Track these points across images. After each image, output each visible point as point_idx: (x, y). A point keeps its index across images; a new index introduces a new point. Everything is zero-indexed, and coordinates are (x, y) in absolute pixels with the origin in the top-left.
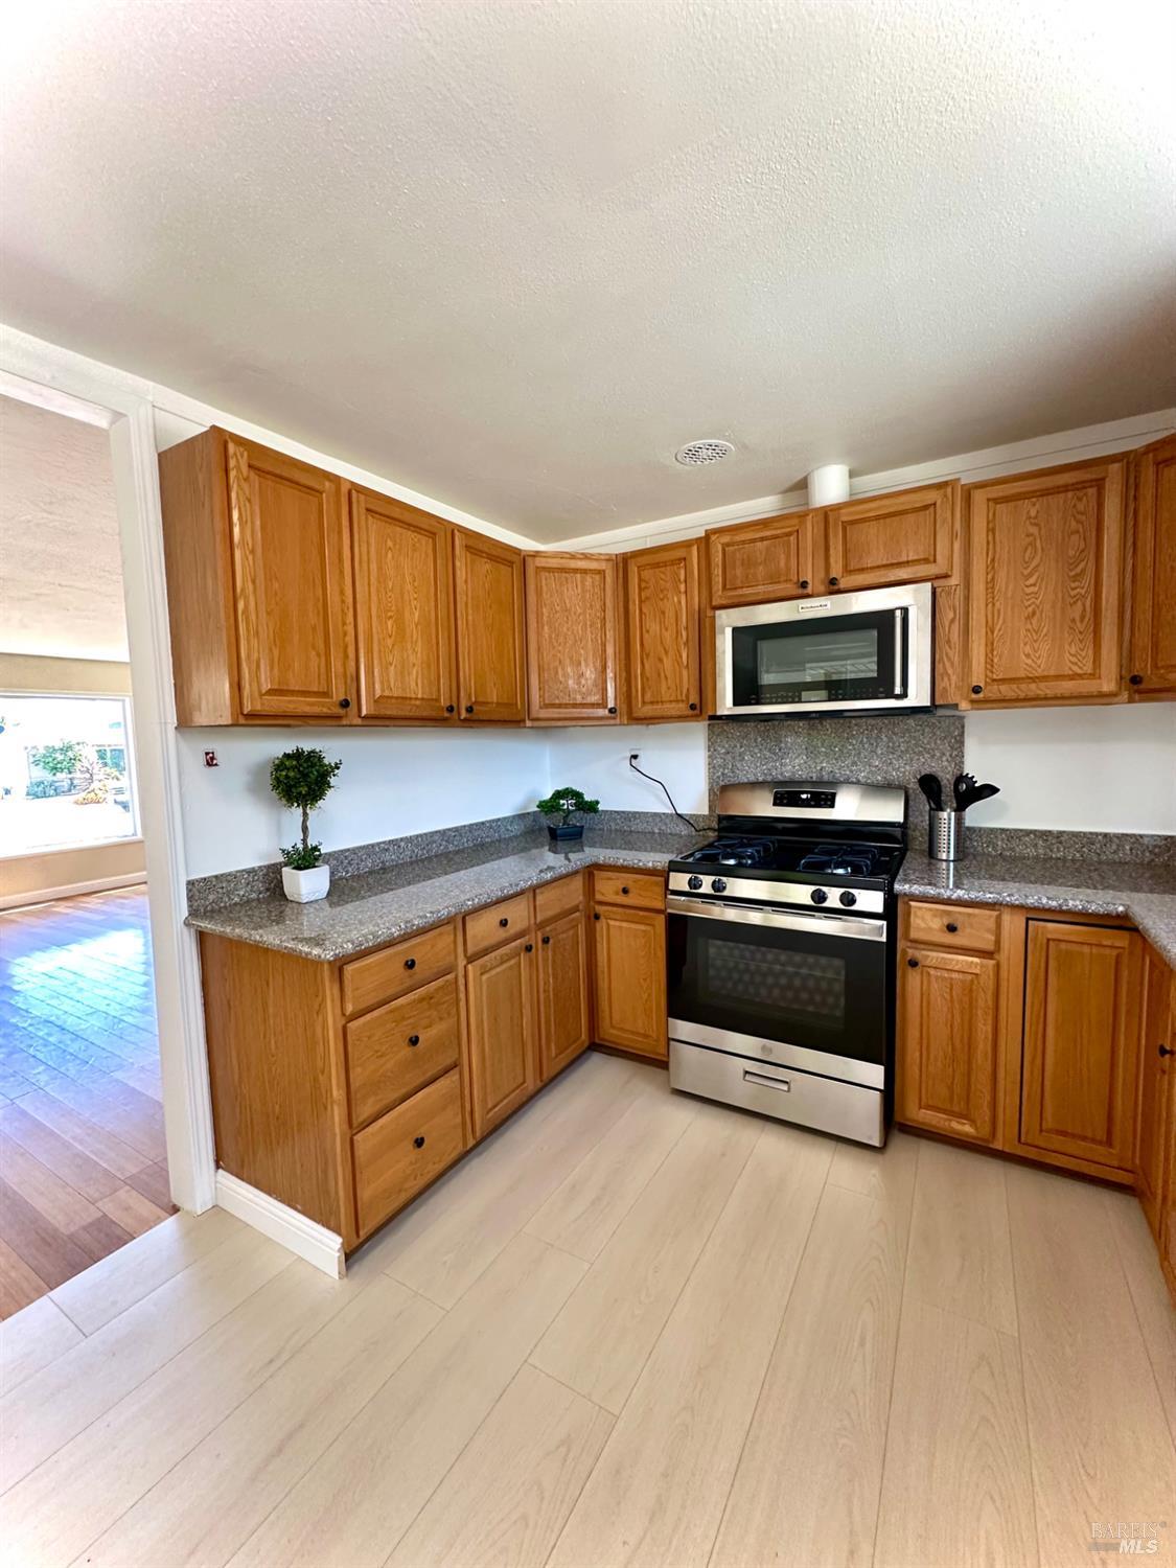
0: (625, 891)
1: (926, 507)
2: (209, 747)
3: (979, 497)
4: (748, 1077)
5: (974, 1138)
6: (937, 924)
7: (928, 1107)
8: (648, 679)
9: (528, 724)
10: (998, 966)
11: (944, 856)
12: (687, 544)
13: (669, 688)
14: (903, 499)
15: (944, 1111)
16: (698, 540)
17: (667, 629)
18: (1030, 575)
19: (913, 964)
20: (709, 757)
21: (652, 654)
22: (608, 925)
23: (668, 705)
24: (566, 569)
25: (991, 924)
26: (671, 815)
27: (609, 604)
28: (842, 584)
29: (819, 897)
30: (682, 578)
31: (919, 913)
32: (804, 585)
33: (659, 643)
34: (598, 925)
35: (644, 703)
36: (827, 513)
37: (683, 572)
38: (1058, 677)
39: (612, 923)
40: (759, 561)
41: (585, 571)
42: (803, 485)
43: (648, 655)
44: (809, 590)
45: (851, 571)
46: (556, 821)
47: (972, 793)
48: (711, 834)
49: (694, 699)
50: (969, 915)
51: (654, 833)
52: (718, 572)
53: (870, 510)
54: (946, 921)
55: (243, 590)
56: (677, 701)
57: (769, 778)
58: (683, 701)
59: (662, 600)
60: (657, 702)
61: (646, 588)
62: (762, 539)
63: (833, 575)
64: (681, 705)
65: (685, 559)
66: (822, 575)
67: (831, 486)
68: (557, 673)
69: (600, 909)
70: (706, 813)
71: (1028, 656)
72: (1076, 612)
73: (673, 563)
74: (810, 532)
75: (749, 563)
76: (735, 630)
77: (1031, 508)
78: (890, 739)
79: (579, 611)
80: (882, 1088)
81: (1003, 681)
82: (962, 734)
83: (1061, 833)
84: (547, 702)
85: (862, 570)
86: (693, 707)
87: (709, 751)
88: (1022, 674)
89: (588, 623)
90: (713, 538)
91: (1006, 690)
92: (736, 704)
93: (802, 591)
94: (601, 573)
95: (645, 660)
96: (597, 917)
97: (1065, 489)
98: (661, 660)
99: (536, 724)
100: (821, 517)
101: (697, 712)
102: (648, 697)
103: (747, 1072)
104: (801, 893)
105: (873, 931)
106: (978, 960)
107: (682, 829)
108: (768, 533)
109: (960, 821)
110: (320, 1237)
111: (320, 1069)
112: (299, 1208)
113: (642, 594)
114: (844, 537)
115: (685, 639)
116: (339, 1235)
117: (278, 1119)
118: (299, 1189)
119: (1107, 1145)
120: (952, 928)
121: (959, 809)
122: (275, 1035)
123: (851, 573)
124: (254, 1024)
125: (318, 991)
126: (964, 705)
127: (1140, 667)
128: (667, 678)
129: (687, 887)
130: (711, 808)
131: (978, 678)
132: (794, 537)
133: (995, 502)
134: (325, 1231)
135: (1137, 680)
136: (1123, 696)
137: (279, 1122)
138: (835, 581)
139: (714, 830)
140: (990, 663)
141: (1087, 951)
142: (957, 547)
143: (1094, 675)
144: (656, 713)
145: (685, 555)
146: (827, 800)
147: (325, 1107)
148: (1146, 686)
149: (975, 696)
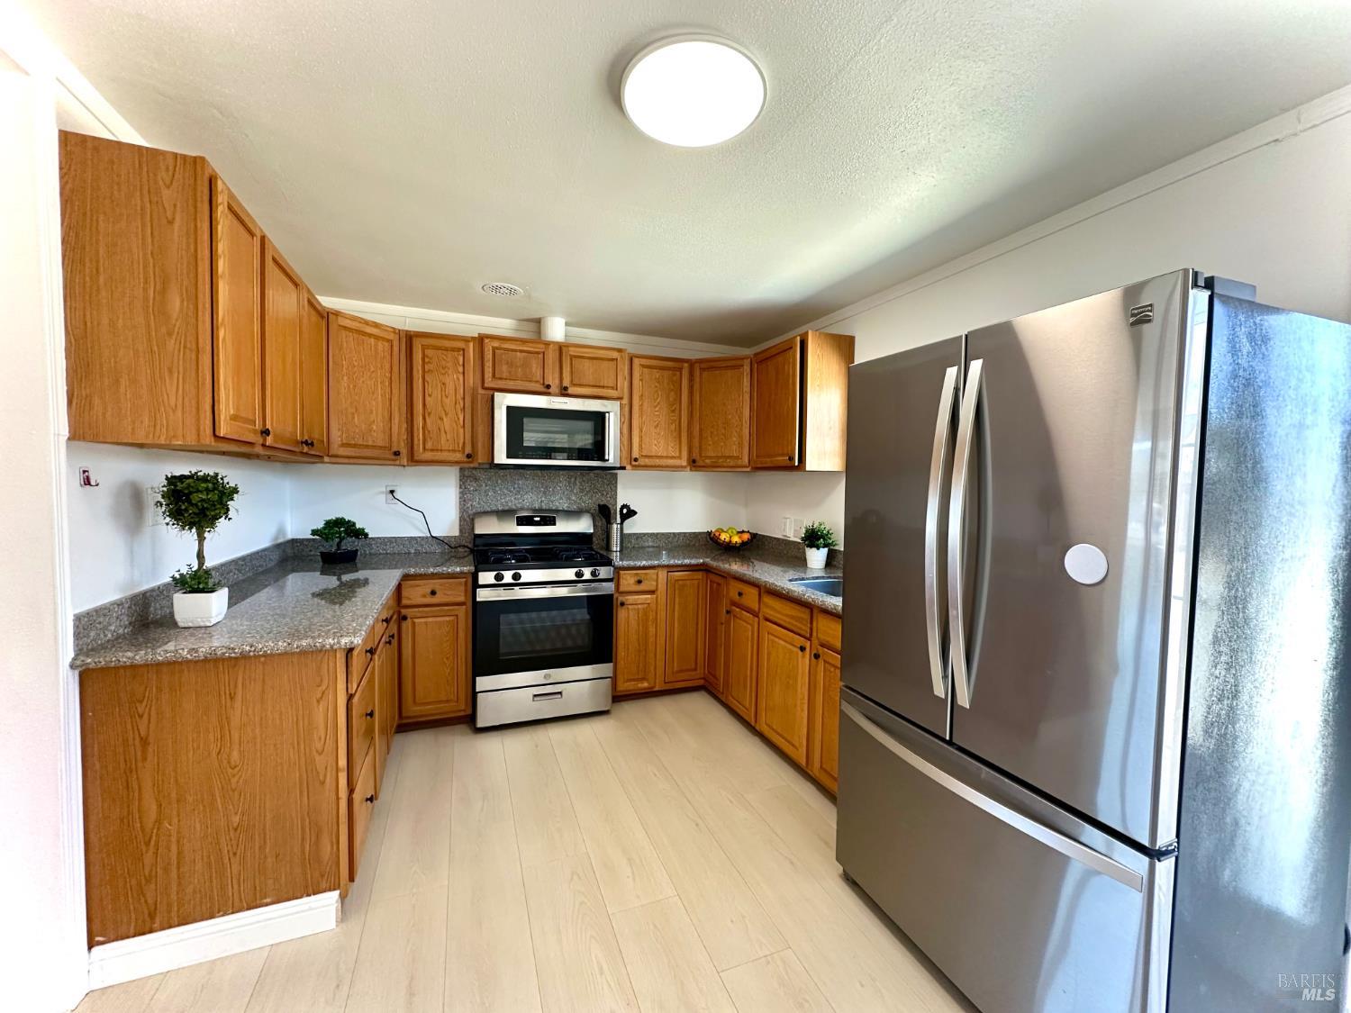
0: (433, 593)
1: (612, 360)
2: (85, 465)
3: (636, 362)
4: (536, 699)
5: (649, 688)
6: (632, 581)
7: (628, 682)
8: (429, 432)
9: (326, 459)
10: (657, 597)
11: (615, 549)
12: (466, 340)
13: (447, 441)
14: (602, 352)
15: (634, 680)
16: (473, 338)
17: (447, 397)
18: (655, 407)
19: (622, 605)
20: (460, 493)
21: (432, 415)
22: (414, 623)
23: (445, 454)
24: (363, 330)
25: (655, 577)
26: (427, 538)
27: (396, 369)
28: (571, 391)
29: (579, 574)
30: (461, 363)
31: (624, 577)
32: (548, 387)
33: (440, 405)
34: (406, 625)
35: (424, 448)
36: (561, 348)
37: (461, 359)
38: (667, 457)
39: (416, 620)
40: (519, 365)
41: (377, 338)
42: (538, 322)
43: (429, 414)
44: (551, 391)
46: (331, 547)
47: (629, 513)
48: (460, 550)
49: (469, 450)
50: (646, 574)
51: (409, 553)
52: (488, 365)
53: (585, 353)
54: (637, 578)
55: (223, 320)
56: (454, 451)
57: (506, 508)
58: (459, 451)
59: (443, 374)
60: (437, 450)
61: (429, 362)
62: (521, 351)
63: (565, 384)
64: (458, 454)
65: (464, 350)
66: (557, 383)
67: (556, 330)
68: (353, 418)
69: (404, 611)
70: (457, 534)
71: (655, 445)
72: (673, 427)
73: (453, 350)
74: (552, 356)
75: (510, 364)
76: (508, 407)
77: (657, 374)
79: (372, 369)
80: (611, 675)
81: (646, 456)
82: (616, 483)
83: (658, 534)
84: (344, 442)
85: (580, 385)
86: (469, 456)
87: (460, 488)
88: (653, 454)
89: (379, 380)
90: (486, 341)
91: (647, 461)
92: (508, 457)
93: (546, 391)
94: (388, 341)
95: (427, 417)
96: (405, 618)
97: (668, 369)
98: (441, 419)
99: (334, 460)
100: (557, 347)
101: (471, 460)
102: (429, 445)
103: (535, 696)
104: (569, 574)
105: (608, 588)
106: (649, 596)
107: (437, 549)
108: (525, 349)
109: (622, 529)
110: (307, 907)
111: (317, 751)
112: (268, 900)
113: (426, 366)
114: (571, 364)
115: (462, 406)
116: (334, 890)
117: (236, 830)
118: (270, 882)
119: (695, 669)
120: (640, 582)
121: (622, 523)
122: (240, 745)
123: (575, 385)
124: (198, 748)
125: (322, 681)
126: (628, 467)
127: (696, 455)
128: (446, 433)
129: (493, 581)
130: (461, 531)
131: (635, 454)
132: (541, 356)
133: (643, 366)
134: (313, 898)
135: (694, 461)
136: (688, 468)
137: (239, 832)
138: (566, 388)
139: (464, 546)
140: (640, 446)
141: (688, 582)
142: (626, 384)
143: (680, 457)
144: (436, 458)
145: (464, 347)
146: (550, 521)
147: (323, 783)
148: (697, 464)
149: (635, 463)
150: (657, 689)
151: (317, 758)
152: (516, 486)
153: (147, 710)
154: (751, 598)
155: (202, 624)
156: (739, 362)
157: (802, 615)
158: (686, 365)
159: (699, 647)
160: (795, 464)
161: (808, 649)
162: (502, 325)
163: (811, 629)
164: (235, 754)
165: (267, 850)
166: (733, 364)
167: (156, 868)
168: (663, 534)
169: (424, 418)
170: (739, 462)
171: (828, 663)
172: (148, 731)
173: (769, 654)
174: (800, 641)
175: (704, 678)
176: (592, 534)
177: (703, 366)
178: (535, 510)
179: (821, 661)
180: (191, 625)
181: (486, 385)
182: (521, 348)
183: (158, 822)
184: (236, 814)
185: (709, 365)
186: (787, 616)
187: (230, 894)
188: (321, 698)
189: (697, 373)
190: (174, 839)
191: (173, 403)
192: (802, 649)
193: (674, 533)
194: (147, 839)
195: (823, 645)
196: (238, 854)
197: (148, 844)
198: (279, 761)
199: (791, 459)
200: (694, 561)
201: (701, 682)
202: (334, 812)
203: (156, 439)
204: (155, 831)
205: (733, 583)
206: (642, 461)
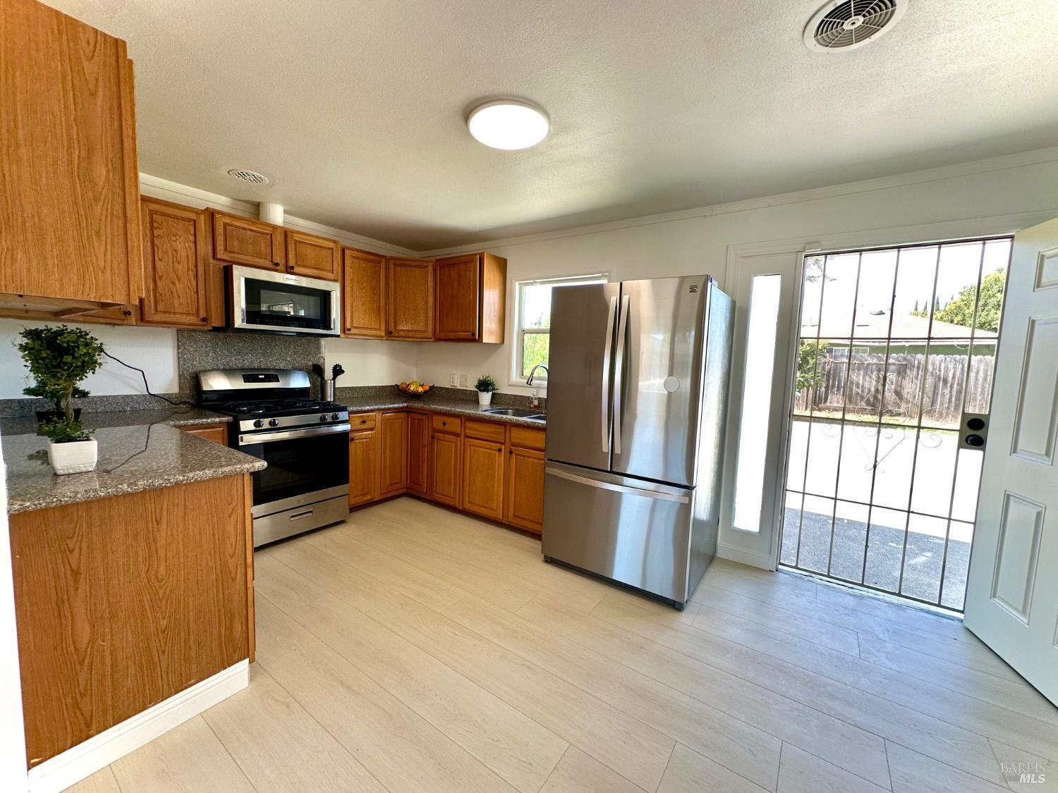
1: (329, 249)
3: (347, 252)
4: (292, 519)
5: (371, 500)
6: (358, 422)
7: (356, 496)
8: (161, 294)
10: (375, 432)
12: (197, 212)
13: (181, 304)
14: (321, 241)
15: (361, 495)
16: (203, 211)
17: (179, 263)
18: (363, 289)
19: (353, 439)
20: (178, 354)
21: (164, 277)
23: (178, 316)
25: (374, 418)
26: (144, 395)
28: (297, 270)
29: (324, 418)
30: (192, 232)
31: (353, 419)
32: (277, 264)
33: (170, 270)
35: (156, 310)
36: (286, 232)
37: (192, 229)
38: (371, 329)
40: (249, 242)
42: (257, 207)
43: (160, 278)
44: (278, 268)
47: (340, 371)
48: (182, 405)
49: (204, 314)
50: (368, 416)
51: (125, 411)
52: (220, 238)
53: (307, 239)
54: (363, 420)
56: (188, 314)
57: (227, 367)
58: (193, 314)
59: (176, 241)
60: (171, 313)
61: (158, 228)
62: (251, 230)
63: (291, 264)
64: (191, 317)
65: (195, 221)
67: (277, 215)
70: (175, 390)
71: (363, 319)
72: (374, 306)
73: (183, 219)
74: (279, 239)
75: (241, 240)
76: (246, 279)
77: (363, 264)
78: (295, 348)
80: (347, 493)
81: (357, 327)
83: (356, 387)
85: (304, 266)
86: (204, 320)
87: (178, 349)
88: (361, 326)
90: (217, 215)
91: (357, 331)
92: (248, 322)
93: (275, 267)
95: (158, 281)
97: (371, 261)
98: (173, 283)
100: (283, 232)
101: (205, 323)
102: (161, 307)
103: (291, 517)
106: (370, 432)
107: (157, 406)
108: (255, 229)
109: (334, 383)
110: (226, 677)
111: (230, 555)
112: (193, 681)
113: (155, 231)
114: (296, 249)
115: (195, 273)
116: (244, 659)
117: (164, 632)
118: (194, 667)
119: (401, 482)
120: (364, 422)
121: (334, 379)
122: (166, 561)
123: (299, 266)
124: (128, 570)
125: (232, 500)
126: (342, 335)
127: (392, 329)
128: (179, 297)
129: (253, 428)
130: (180, 388)
131: (348, 326)
132: (268, 237)
133: (354, 257)
134: (229, 669)
135: (391, 333)
136: (385, 338)
137: (166, 632)
138: (292, 268)
139: (185, 403)
140: (352, 320)
141: (396, 421)
142: (340, 269)
143: (379, 329)
144: (168, 320)
145: (195, 218)
146: (274, 378)
147: (234, 579)
148: (393, 335)
149: (348, 332)
150: (375, 500)
151: (230, 561)
152: (236, 348)
153: (78, 543)
154: (454, 425)
155: (84, 470)
156: (425, 264)
157: (499, 430)
158: (383, 260)
159: (403, 469)
160: (474, 338)
161: (503, 450)
162: (219, 201)
163: (505, 437)
164: (162, 568)
165: (192, 642)
166: (421, 265)
167: (91, 682)
168: (360, 387)
169: (155, 281)
170: (426, 335)
171: (519, 455)
172: (80, 563)
173: (471, 459)
174: (497, 446)
175: (406, 488)
176: (309, 388)
177: (398, 262)
178: (259, 369)
179: (514, 455)
180: (71, 471)
181: (218, 256)
182: (251, 228)
183: (92, 641)
184: (164, 618)
185: (400, 263)
186: (487, 432)
187: (160, 685)
188: (232, 513)
189: (392, 267)
190: (107, 653)
191: (102, 264)
192: (500, 450)
193: (368, 387)
194: (81, 659)
195: (514, 445)
196: (166, 651)
197: (81, 663)
198: (199, 568)
199: (473, 334)
200: (401, 405)
201: (404, 490)
202: (244, 598)
203: (85, 295)
204: (89, 651)
205: (436, 418)
206: (353, 331)
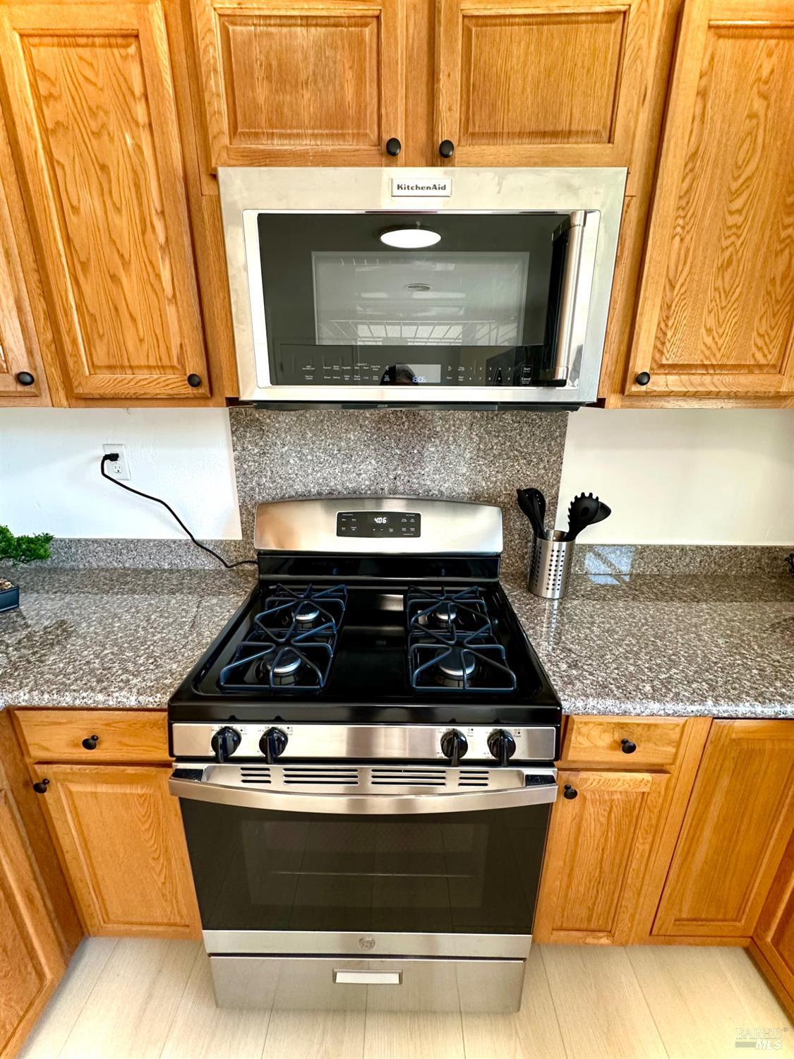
0: (90, 741)
1: (610, 15)
6: (604, 740)
8: (92, 316)
11: (549, 594)
13: (141, 341)
18: (738, 193)
20: (236, 458)
22: (70, 794)
23: (142, 375)
26: (183, 542)
29: (455, 744)
30: (138, 90)
31: (584, 730)
32: (391, 147)
33: (105, 238)
35: (94, 366)
37: (136, 72)
38: (737, 368)
39: (75, 788)
40: (303, 77)
43: (84, 265)
44: (400, 161)
45: (473, 135)
47: (591, 513)
48: (248, 567)
49: (195, 365)
50: (649, 726)
52: (218, 105)
54: (618, 736)
56: (161, 367)
58: (173, 367)
59: (97, 135)
60: (121, 367)
62: (306, 20)
63: (444, 134)
64: (171, 376)
65: (136, 36)
66: (422, 135)
70: (237, 534)
71: (709, 331)
73: (109, 40)
74: (403, 28)
76: (264, 220)
81: (676, 368)
82: (563, 435)
86: (193, 381)
87: (235, 449)
88: (696, 359)
91: (675, 382)
92: (276, 380)
93: (390, 162)
95: (80, 276)
96: (43, 785)
98: (114, 278)
101: (203, 390)
102: (101, 356)
108: (319, 8)
113: (45, 112)
115: (162, 239)
120: (629, 744)
121: (572, 532)
126: (613, 400)
128: (133, 318)
131: (641, 364)
132: (370, 34)
138: (448, 144)
140: (661, 339)
146: (408, 525)
149: (636, 388)
169: (75, 278)
176: (498, 556)
178: (378, 499)
206: (659, 382)
